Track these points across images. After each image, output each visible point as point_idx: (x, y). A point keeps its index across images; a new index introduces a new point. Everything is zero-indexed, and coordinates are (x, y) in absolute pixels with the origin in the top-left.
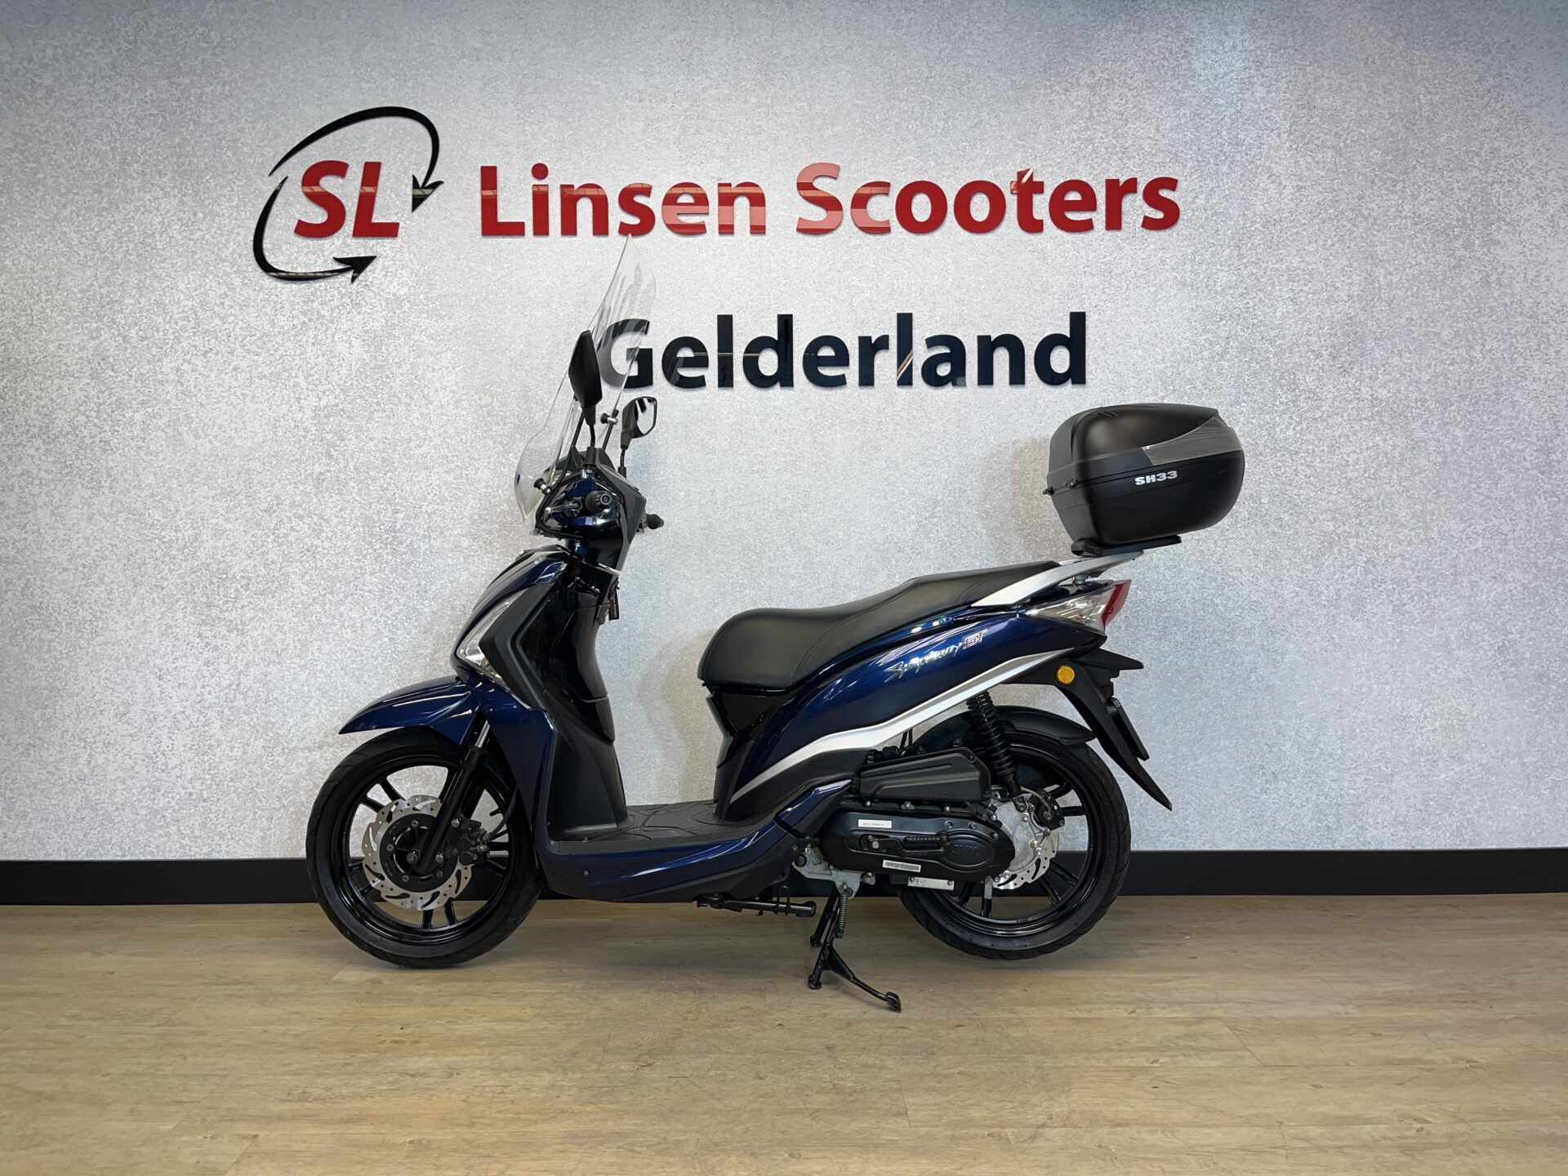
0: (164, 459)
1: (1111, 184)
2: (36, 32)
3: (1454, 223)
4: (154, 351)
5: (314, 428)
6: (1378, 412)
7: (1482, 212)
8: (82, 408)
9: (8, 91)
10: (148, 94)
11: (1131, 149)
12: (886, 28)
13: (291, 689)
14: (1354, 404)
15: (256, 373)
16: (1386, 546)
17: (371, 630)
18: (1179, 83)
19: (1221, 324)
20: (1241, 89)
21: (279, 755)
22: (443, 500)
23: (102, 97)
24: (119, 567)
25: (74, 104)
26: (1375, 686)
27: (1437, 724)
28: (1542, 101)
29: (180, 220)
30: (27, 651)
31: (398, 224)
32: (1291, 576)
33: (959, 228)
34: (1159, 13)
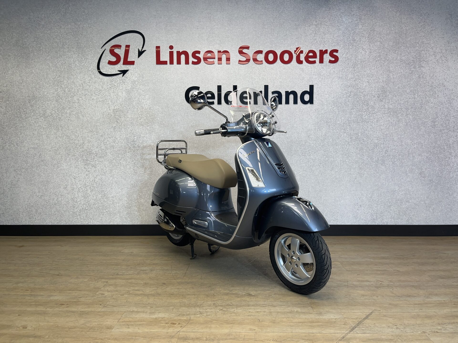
0: (75, 123)
1: (321, 51)
2: (40, 10)
3: (411, 61)
4: (72, 94)
5: (113, 115)
6: (390, 111)
7: (419, 59)
8: (54, 109)
9: (32, 26)
10: (69, 27)
11: (326, 42)
12: (262, 9)
13: (108, 182)
14: (383, 109)
15: (98, 100)
16: (391, 146)
17: (128, 167)
18: (339, 24)
19: (349, 88)
20: (356, 26)
21: (105, 199)
22: (146, 133)
23: (57, 28)
24: (64, 150)
25: (50, 29)
26: (387, 183)
27: (403, 193)
28: (436, 29)
29: (78, 60)
30: (40, 172)
31: (134, 61)
32: (366, 154)
33: (281, 63)
34: (334, 5)
